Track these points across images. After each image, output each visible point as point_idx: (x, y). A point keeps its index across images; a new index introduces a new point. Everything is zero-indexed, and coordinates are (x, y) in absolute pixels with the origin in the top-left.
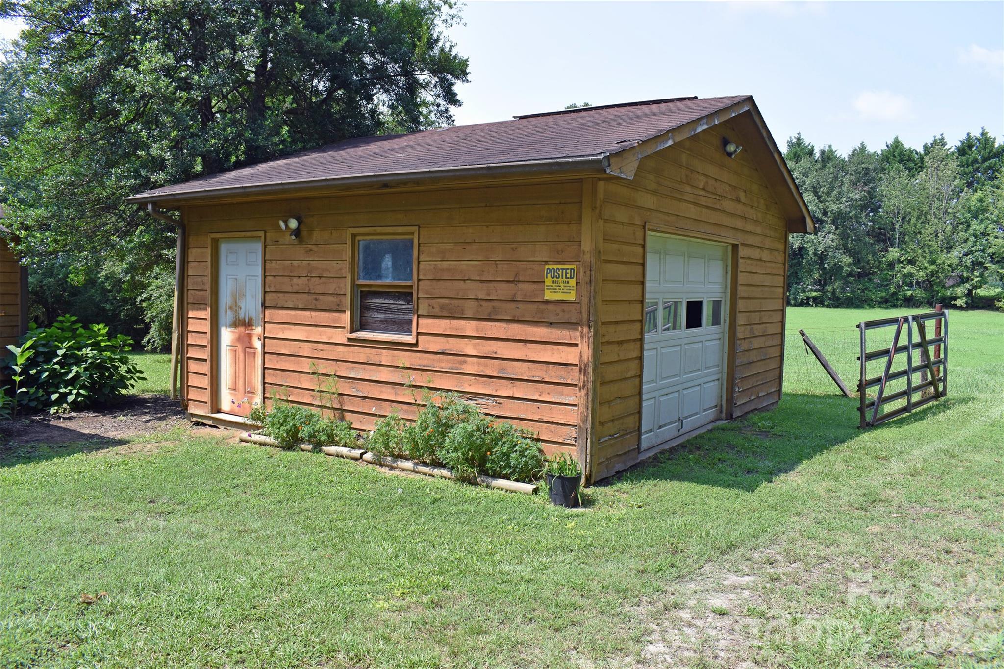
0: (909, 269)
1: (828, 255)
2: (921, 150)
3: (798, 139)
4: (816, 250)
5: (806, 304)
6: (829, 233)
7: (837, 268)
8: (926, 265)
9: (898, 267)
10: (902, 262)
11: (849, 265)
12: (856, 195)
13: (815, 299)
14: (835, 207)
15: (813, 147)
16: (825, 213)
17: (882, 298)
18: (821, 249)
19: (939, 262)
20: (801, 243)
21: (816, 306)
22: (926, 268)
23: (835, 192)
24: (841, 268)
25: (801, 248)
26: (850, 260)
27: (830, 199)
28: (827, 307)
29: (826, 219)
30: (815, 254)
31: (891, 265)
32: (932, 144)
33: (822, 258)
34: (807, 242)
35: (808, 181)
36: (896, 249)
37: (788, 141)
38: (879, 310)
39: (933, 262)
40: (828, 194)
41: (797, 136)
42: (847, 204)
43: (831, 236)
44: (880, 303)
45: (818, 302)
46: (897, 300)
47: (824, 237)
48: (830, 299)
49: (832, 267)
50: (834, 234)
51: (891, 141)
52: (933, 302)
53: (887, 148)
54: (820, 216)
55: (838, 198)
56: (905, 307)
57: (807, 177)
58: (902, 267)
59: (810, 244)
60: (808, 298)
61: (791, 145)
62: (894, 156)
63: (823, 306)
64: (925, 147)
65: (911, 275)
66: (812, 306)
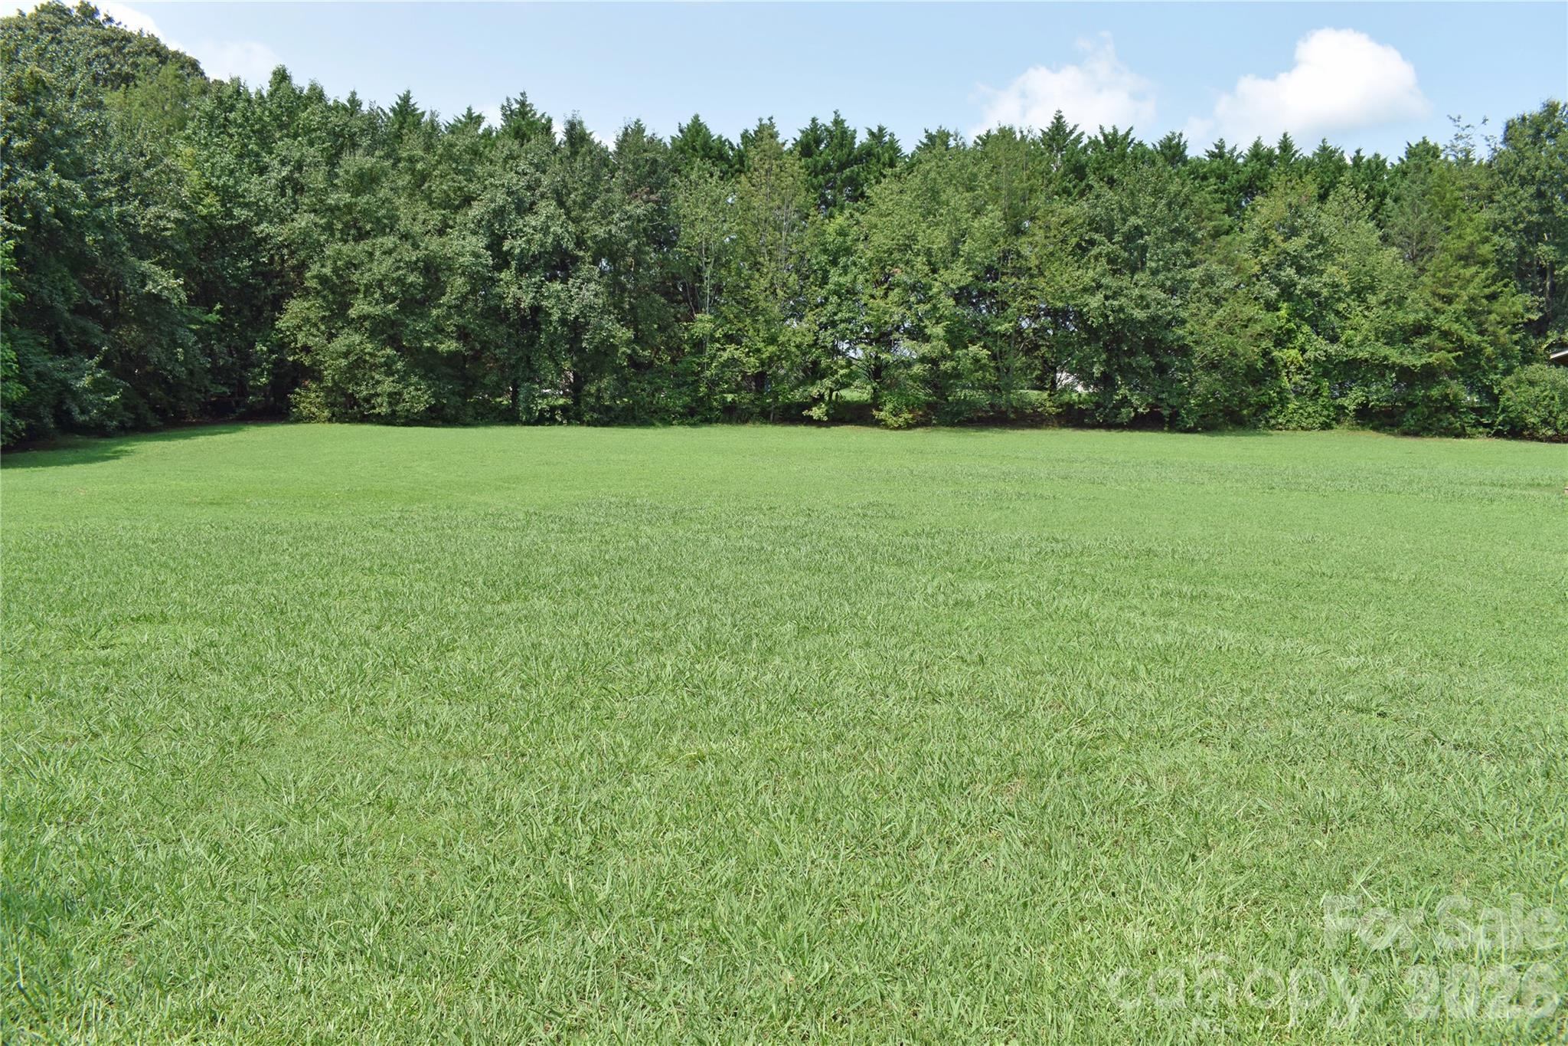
0: (731, 351)
1: (588, 324)
2: (736, 141)
3: (523, 104)
4: (564, 312)
5: (548, 420)
6: (589, 281)
7: (605, 350)
8: (761, 345)
9: (710, 348)
10: (718, 340)
11: (629, 342)
12: (638, 208)
13: (564, 409)
14: (600, 232)
15: (550, 120)
16: (580, 243)
17: (684, 407)
18: (574, 310)
19: (781, 339)
20: (534, 298)
21: (569, 423)
22: (758, 350)
23: (598, 202)
24: (614, 347)
25: (536, 309)
26: (630, 334)
27: (591, 214)
28: (589, 424)
29: (581, 253)
30: (563, 321)
31: (699, 345)
32: (755, 132)
33: (576, 328)
34: (548, 297)
35: (546, 181)
36: (708, 317)
37: (503, 107)
38: (680, 429)
39: (772, 340)
40: (584, 206)
41: (519, 98)
42: (623, 224)
43: (592, 286)
44: (682, 415)
45: (573, 415)
46: (711, 409)
47: (580, 288)
48: (593, 409)
49: (596, 347)
50: (599, 283)
51: (686, 122)
52: (769, 413)
53: (680, 135)
54: (571, 246)
55: (605, 214)
56: (724, 422)
57: (544, 172)
58: (719, 349)
59: (553, 301)
60: (553, 409)
61: (508, 114)
62: (694, 149)
63: (582, 423)
64: (745, 136)
65: (733, 362)
66: (561, 423)
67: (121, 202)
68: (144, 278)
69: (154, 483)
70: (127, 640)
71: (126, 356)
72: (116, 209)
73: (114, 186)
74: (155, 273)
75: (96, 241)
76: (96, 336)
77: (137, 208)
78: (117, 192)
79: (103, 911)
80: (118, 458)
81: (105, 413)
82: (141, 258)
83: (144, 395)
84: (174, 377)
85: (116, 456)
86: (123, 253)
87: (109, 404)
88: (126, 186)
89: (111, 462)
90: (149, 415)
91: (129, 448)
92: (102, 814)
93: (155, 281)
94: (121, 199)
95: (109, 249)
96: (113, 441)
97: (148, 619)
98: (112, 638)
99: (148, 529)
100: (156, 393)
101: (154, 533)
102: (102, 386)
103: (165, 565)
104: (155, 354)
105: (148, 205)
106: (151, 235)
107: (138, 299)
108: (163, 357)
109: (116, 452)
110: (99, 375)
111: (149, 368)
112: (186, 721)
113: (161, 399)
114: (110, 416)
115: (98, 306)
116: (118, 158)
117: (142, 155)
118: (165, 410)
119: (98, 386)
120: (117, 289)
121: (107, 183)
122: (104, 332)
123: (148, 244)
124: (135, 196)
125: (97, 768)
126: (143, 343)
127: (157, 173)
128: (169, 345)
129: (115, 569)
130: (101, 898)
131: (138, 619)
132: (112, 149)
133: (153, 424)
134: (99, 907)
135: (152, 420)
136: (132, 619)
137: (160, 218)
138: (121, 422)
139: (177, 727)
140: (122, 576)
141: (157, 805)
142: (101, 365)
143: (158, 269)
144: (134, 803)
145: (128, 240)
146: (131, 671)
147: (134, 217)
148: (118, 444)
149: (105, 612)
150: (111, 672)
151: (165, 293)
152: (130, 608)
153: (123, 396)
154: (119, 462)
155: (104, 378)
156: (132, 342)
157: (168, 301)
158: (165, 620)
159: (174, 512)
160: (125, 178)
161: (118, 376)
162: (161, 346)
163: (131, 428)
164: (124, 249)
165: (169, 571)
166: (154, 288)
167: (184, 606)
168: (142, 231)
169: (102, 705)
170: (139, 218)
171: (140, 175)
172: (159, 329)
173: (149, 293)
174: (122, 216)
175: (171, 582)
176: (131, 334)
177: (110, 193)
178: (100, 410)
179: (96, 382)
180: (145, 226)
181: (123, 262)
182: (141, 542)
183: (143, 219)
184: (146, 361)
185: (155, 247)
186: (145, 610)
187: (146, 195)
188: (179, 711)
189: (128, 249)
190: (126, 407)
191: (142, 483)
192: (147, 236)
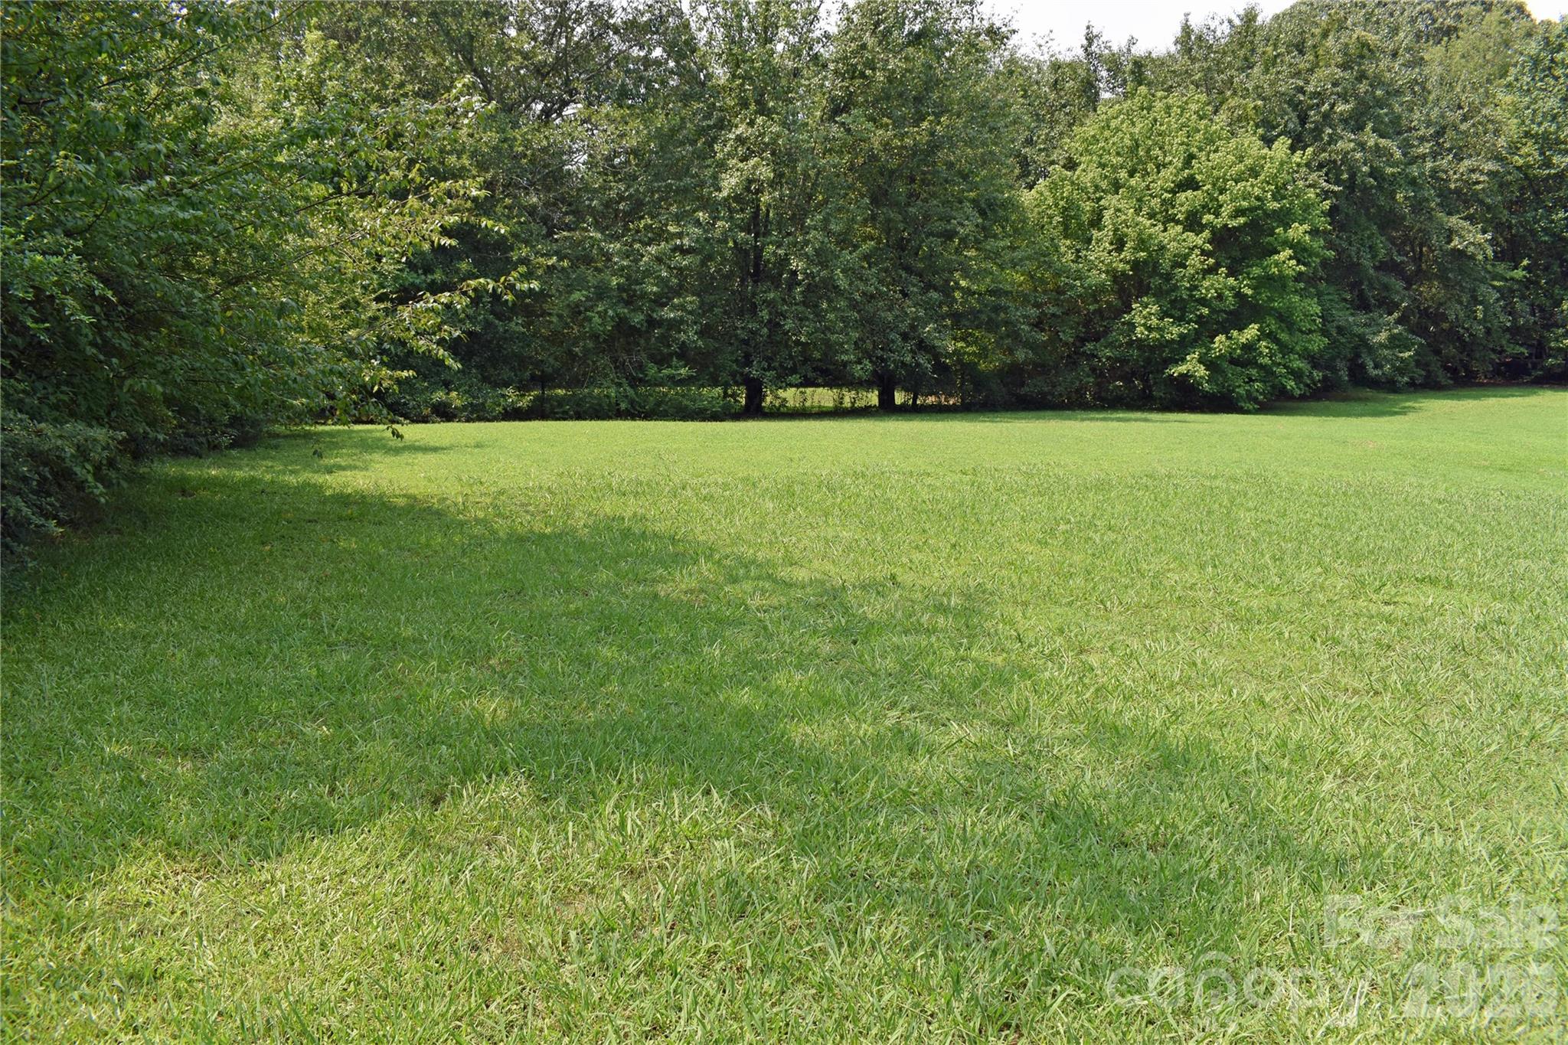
67: (1434, 157)
68: (1450, 234)
69: (1443, 442)
70: (1410, 600)
71: (1425, 313)
72: (1429, 165)
73: (1428, 141)
74: (1463, 228)
75: (1406, 198)
76: (1398, 292)
77: (1450, 162)
78: (1431, 148)
79: (1373, 884)
80: (1405, 414)
81: (1398, 369)
82: (1450, 214)
83: (1438, 352)
84: (1471, 335)
85: (1403, 412)
86: (1432, 209)
87: (1402, 360)
88: (1441, 141)
89: (1398, 417)
90: (1441, 373)
91: (1417, 405)
92: (1378, 777)
93: (1461, 236)
94: (1435, 155)
95: (1418, 206)
96: (1400, 397)
97: (1433, 581)
98: (1396, 595)
99: (1435, 487)
100: (1450, 350)
101: (1441, 494)
102: (1397, 342)
103: (1452, 528)
104: (1454, 311)
105: (1462, 159)
106: (1462, 189)
107: (1443, 255)
108: (1462, 314)
109: (1405, 407)
110: (1396, 331)
111: (1445, 326)
112: (1471, 701)
113: (1454, 357)
114: (1401, 371)
115: (1402, 262)
116: (1435, 114)
117: (1460, 107)
118: (1456, 369)
119: (1395, 342)
120: (1421, 246)
121: (1422, 139)
122: (1405, 288)
123: (1458, 199)
124: (1450, 150)
125: (1377, 727)
126: (1442, 301)
127: (1474, 125)
128: (1469, 302)
129: (1401, 525)
130: (1374, 870)
131: (1423, 580)
132: (1429, 105)
133: (1444, 382)
134: (1371, 878)
135: (1442, 377)
136: (1417, 579)
137: (1473, 171)
138: (1411, 378)
139: (1459, 703)
140: (1408, 533)
141: (1436, 784)
142: (1399, 321)
143: (1466, 224)
144: (1412, 775)
145: (1439, 196)
146: (1415, 632)
147: (1446, 172)
148: (1407, 401)
149: (1390, 567)
150: (1394, 630)
151: (1471, 249)
152: (1415, 567)
153: (1417, 353)
154: (1406, 418)
155: (1401, 334)
156: (1432, 298)
157: (1472, 257)
158: (1450, 586)
159: (1461, 474)
160: (1440, 133)
161: (1413, 333)
162: (1460, 303)
163: (1420, 385)
164: (1433, 205)
165: (1455, 534)
166: (1460, 243)
167: (1471, 575)
168: (1453, 186)
169: (1383, 663)
170: (1451, 172)
171: (1456, 128)
172: (1461, 286)
173: (1455, 250)
174: (1434, 172)
175: (1458, 547)
176: (1431, 291)
177: (1425, 149)
178: (1393, 366)
179: (1392, 338)
180: (1457, 180)
181: (1430, 219)
182: (1427, 501)
183: (1455, 173)
184: (1444, 317)
185: (1465, 202)
186: (1430, 571)
187: (1460, 148)
188: (1462, 687)
189: (1438, 204)
190: (1418, 364)
191: (1429, 441)
192: (1458, 191)
